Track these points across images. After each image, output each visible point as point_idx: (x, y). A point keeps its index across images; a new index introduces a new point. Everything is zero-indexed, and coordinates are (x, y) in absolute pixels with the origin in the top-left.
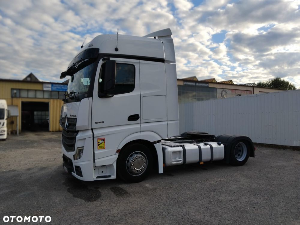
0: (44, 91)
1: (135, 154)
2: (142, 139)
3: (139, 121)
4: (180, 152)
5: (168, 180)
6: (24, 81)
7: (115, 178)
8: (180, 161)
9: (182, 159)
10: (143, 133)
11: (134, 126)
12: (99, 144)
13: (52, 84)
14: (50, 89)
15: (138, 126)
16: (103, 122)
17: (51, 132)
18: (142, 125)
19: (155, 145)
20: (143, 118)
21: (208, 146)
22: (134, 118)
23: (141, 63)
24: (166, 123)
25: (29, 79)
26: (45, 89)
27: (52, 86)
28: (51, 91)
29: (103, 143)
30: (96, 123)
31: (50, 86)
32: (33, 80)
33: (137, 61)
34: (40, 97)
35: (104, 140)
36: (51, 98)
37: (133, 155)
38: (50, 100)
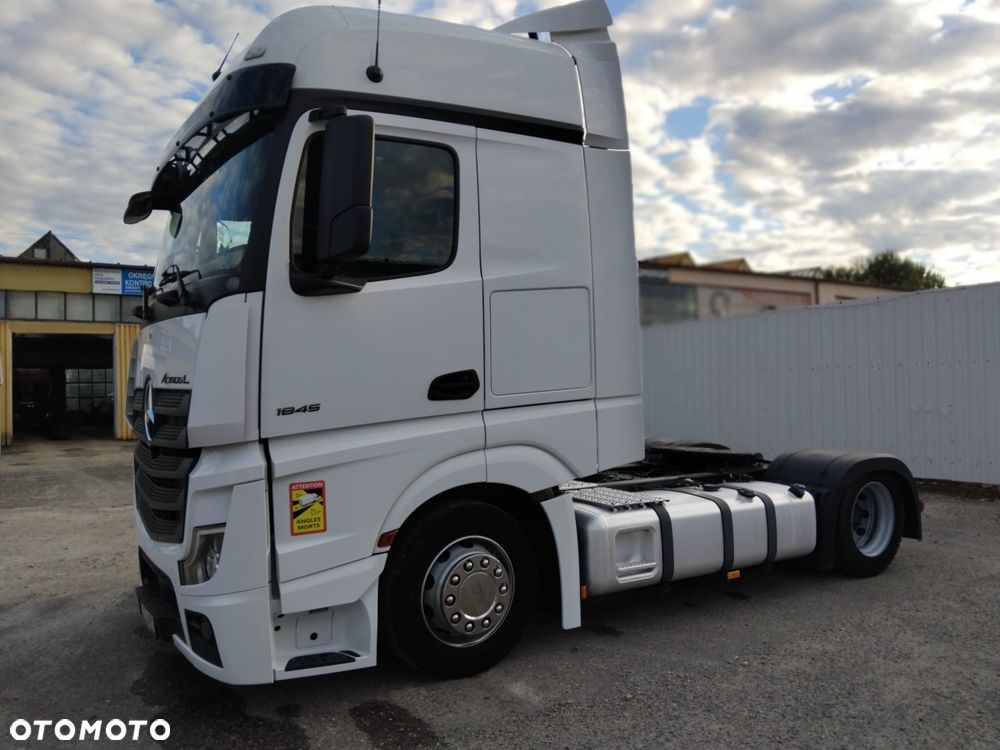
0: (94, 296)
1: (462, 549)
2: (489, 481)
3: (476, 400)
4: (646, 530)
5: (605, 658)
6: (25, 261)
7: (373, 663)
8: (649, 570)
9: (656, 563)
10: (493, 455)
11: (458, 423)
12: (296, 508)
13: (126, 270)
14: (117, 290)
15: (474, 423)
16: (315, 408)
17: (121, 440)
18: (494, 420)
19: (547, 505)
20: (492, 388)
21: (757, 503)
22: (455, 386)
23: (482, 140)
24: (589, 406)
25: (40, 254)
26: (98, 289)
27: (125, 278)
28: (121, 296)
29: (318, 506)
30: (283, 412)
31: (117, 276)
32: (57, 256)
33: (468, 130)
34: (81, 318)
35: (320, 491)
36: (121, 322)
37: (453, 555)
38: (117, 327)
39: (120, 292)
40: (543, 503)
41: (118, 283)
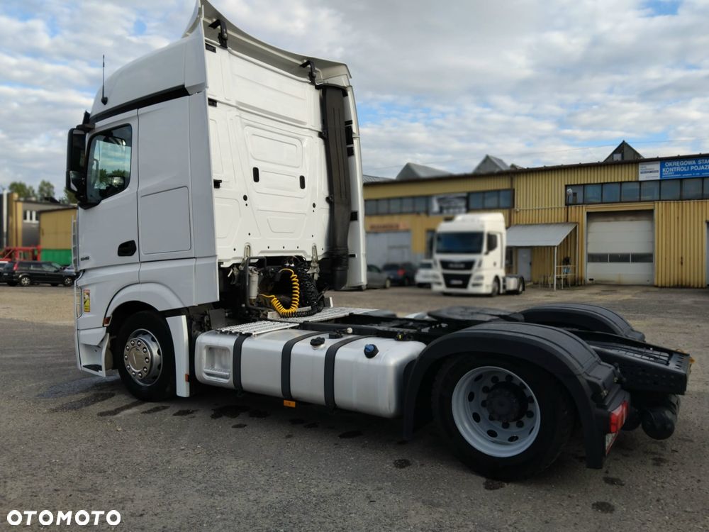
0: (640, 183)
2: (141, 300)
3: (135, 257)
4: (224, 349)
6: (608, 164)
7: (103, 375)
8: (226, 377)
9: (229, 372)
10: (144, 287)
11: (128, 269)
12: (85, 301)
13: (663, 161)
14: (657, 176)
15: (135, 268)
18: (144, 268)
20: (143, 251)
22: (127, 249)
23: (142, 114)
24: (192, 262)
25: (618, 157)
26: (642, 177)
27: (662, 167)
28: (660, 181)
29: (89, 301)
30: (82, 259)
31: (657, 167)
32: (628, 157)
33: (134, 112)
35: (89, 294)
36: (660, 200)
38: (656, 204)
39: (659, 178)
40: (167, 319)
41: (657, 171)
